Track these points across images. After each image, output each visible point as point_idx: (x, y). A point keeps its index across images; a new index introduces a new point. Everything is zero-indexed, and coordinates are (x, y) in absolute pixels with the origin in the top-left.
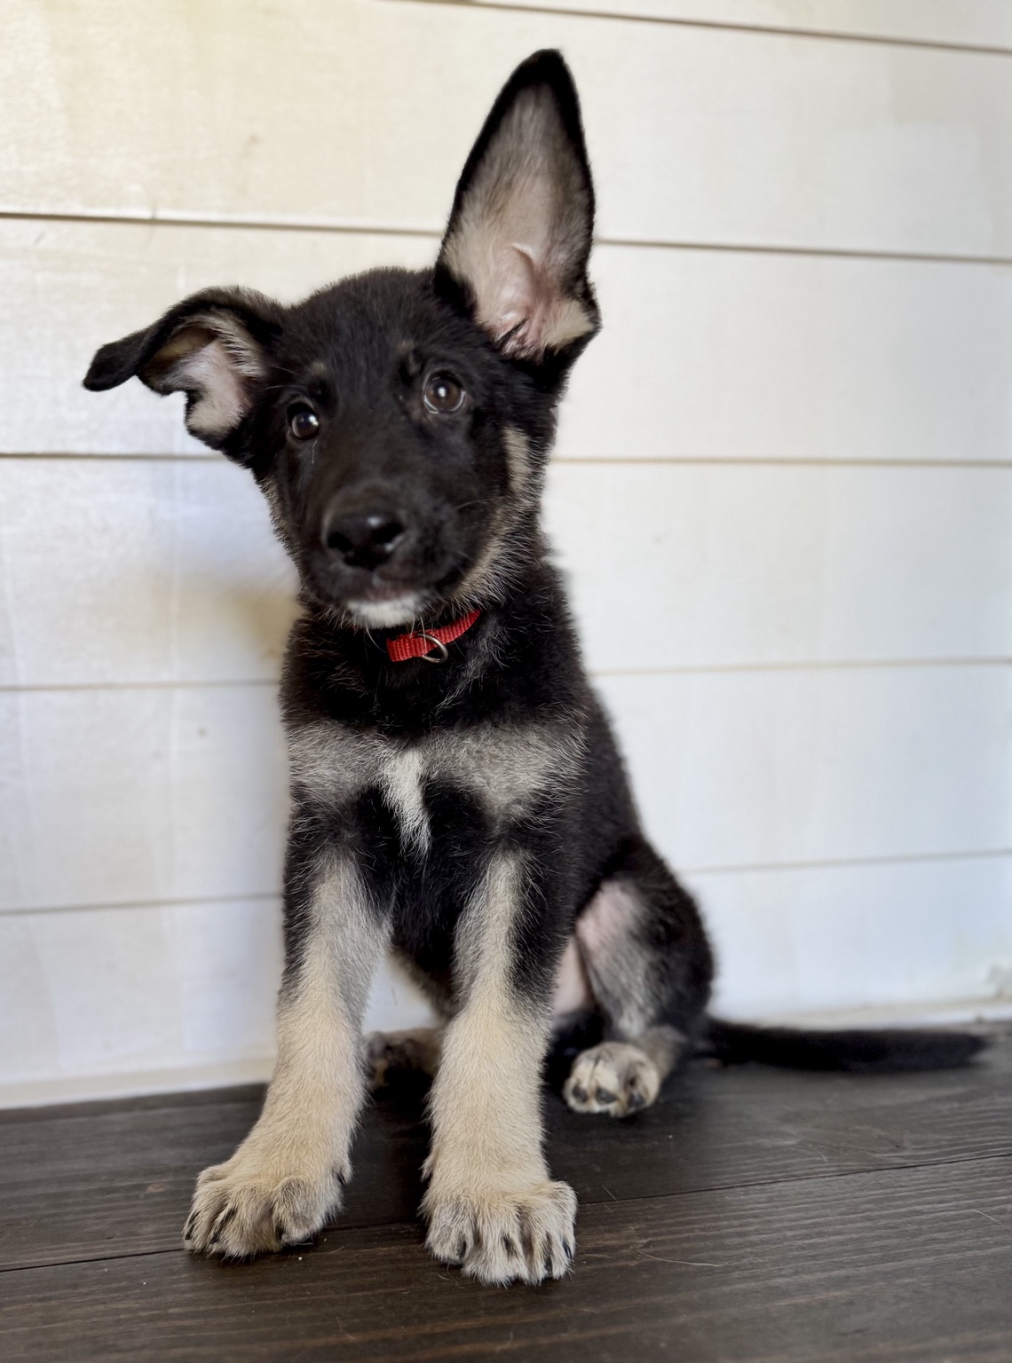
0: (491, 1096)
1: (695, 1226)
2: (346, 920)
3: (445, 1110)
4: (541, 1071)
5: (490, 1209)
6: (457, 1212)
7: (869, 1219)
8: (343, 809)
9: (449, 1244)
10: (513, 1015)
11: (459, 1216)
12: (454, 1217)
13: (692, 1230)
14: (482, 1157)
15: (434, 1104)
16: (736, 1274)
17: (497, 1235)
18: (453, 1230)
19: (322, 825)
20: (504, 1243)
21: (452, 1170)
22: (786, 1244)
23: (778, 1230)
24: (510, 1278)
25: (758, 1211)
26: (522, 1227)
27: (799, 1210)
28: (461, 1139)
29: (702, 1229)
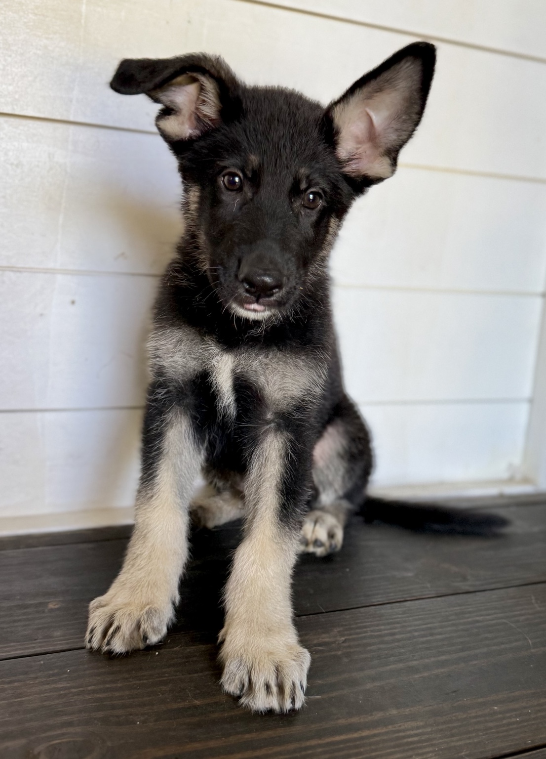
0: (263, 589)
1: (368, 629)
2: (183, 451)
3: (234, 599)
4: (292, 574)
5: (259, 666)
6: (240, 665)
7: (454, 625)
8: (185, 383)
9: (234, 684)
10: (278, 539)
11: (241, 667)
12: (238, 668)
13: (366, 632)
14: (256, 628)
15: (227, 595)
16: (392, 659)
17: (262, 681)
18: (237, 676)
19: (172, 393)
20: (265, 687)
21: (238, 636)
22: (415, 640)
23: (410, 632)
24: (267, 708)
25: (399, 620)
26: (277, 678)
27: (420, 619)
28: (244, 617)
29: (372, 631)
